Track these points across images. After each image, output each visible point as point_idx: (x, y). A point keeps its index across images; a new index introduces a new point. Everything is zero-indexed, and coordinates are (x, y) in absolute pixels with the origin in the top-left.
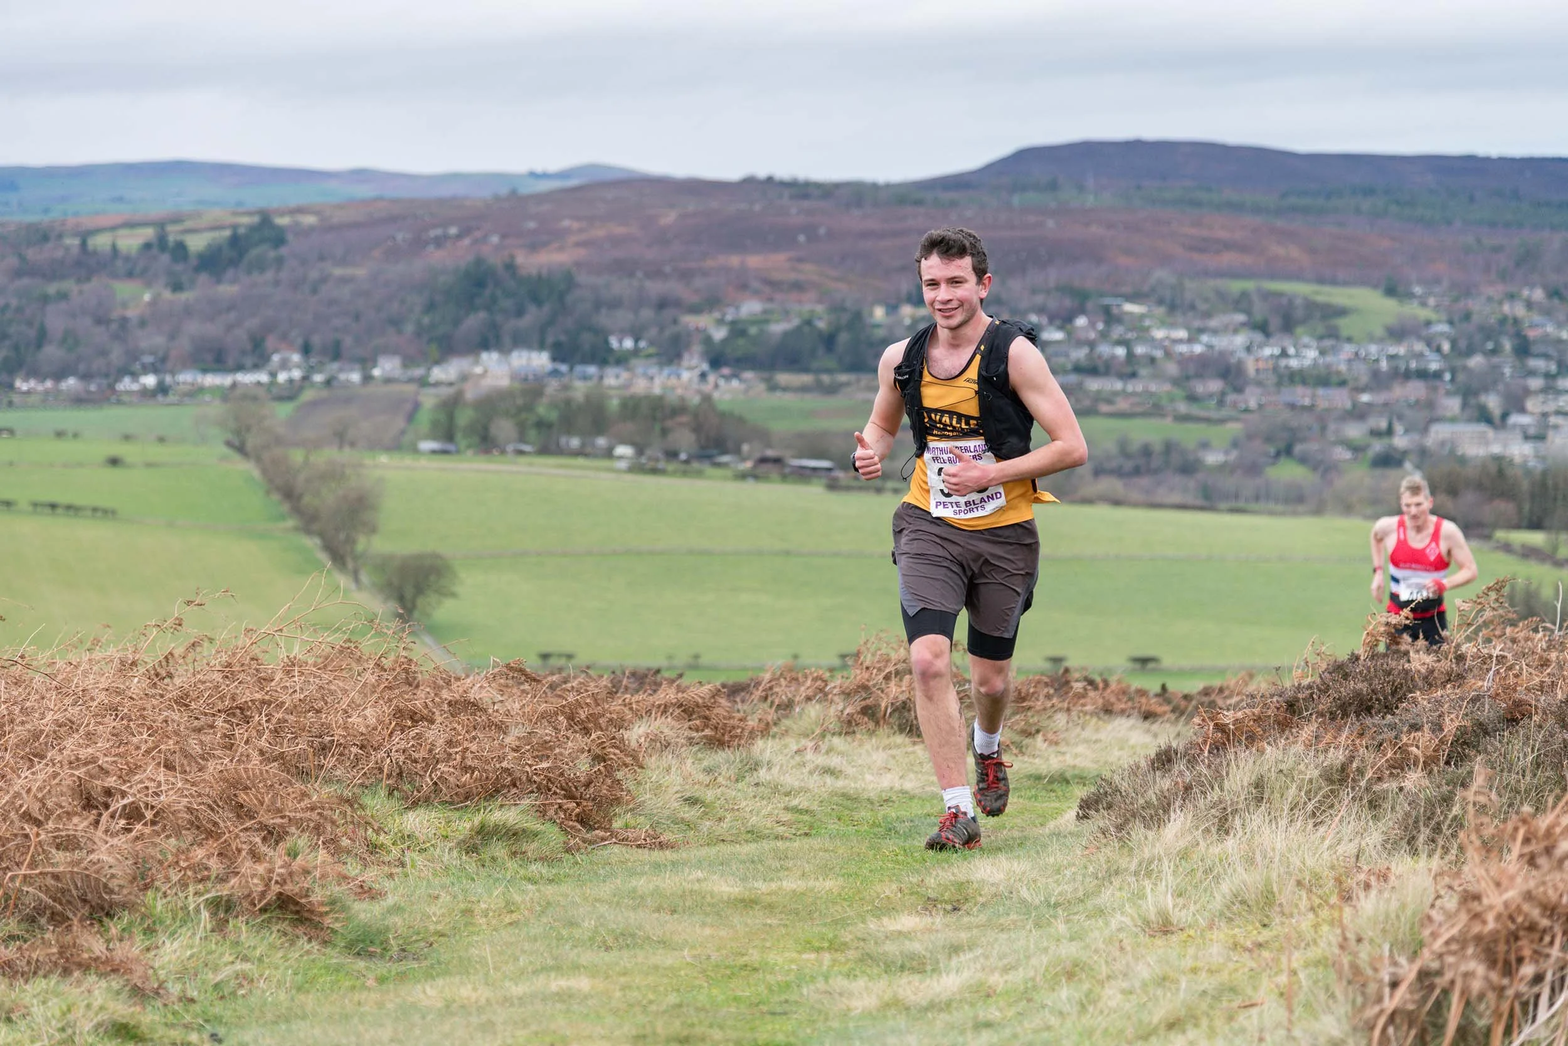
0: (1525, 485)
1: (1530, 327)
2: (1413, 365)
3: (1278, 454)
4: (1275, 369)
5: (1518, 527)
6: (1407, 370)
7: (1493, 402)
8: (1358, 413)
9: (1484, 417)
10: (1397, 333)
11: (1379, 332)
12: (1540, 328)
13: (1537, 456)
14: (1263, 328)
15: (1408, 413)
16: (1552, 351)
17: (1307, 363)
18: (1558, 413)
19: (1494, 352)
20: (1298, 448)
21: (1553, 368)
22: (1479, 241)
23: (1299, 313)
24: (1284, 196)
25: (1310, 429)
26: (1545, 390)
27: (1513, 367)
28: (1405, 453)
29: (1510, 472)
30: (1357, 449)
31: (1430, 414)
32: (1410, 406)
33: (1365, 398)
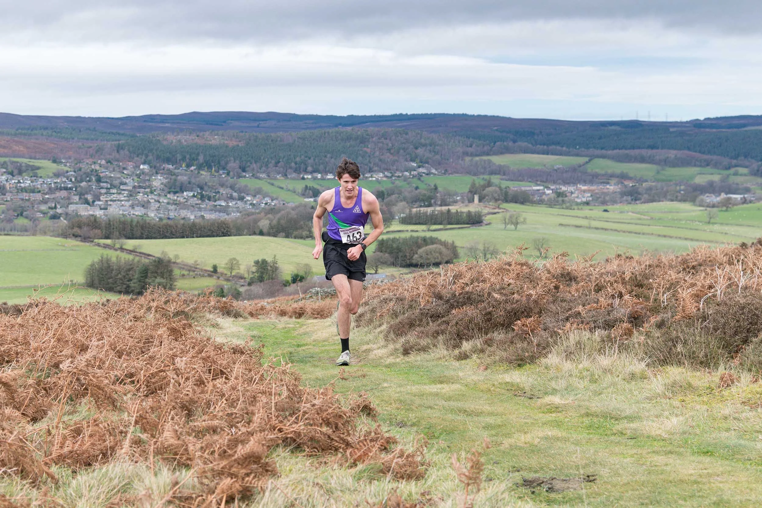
0: (103, 225)
1: (101, 173)
2: (63, 185)
3: (18, 216)
4: (16, 187)
5: (102, 239)
6: (61, 187)
7: (89, 197)
8: (45, 202)
9: (87, 202)
10: (57, 175)
11: (51, 175)
12: (105, 173)
13: (104, 215)
14: (12, 174)
15: (61, 201)
16: (109, 181)
17: (27, 185)
18: (111, 200)
19: (89, 181)
20: (25, 213)
21: (109, 186)
22: (83, 145)
23: (24, 168)
24: (17, 130)
25: (28, 207)
26: (106, 193)
27: (96, 186)
28: (61, 214)
29: (98, 220)
30: (44, 213)
31: (68, 201)
32: (62, 199)
33: (47, 196)
